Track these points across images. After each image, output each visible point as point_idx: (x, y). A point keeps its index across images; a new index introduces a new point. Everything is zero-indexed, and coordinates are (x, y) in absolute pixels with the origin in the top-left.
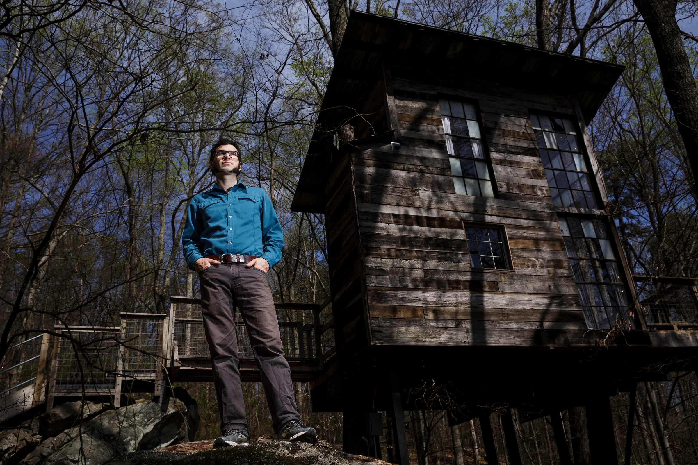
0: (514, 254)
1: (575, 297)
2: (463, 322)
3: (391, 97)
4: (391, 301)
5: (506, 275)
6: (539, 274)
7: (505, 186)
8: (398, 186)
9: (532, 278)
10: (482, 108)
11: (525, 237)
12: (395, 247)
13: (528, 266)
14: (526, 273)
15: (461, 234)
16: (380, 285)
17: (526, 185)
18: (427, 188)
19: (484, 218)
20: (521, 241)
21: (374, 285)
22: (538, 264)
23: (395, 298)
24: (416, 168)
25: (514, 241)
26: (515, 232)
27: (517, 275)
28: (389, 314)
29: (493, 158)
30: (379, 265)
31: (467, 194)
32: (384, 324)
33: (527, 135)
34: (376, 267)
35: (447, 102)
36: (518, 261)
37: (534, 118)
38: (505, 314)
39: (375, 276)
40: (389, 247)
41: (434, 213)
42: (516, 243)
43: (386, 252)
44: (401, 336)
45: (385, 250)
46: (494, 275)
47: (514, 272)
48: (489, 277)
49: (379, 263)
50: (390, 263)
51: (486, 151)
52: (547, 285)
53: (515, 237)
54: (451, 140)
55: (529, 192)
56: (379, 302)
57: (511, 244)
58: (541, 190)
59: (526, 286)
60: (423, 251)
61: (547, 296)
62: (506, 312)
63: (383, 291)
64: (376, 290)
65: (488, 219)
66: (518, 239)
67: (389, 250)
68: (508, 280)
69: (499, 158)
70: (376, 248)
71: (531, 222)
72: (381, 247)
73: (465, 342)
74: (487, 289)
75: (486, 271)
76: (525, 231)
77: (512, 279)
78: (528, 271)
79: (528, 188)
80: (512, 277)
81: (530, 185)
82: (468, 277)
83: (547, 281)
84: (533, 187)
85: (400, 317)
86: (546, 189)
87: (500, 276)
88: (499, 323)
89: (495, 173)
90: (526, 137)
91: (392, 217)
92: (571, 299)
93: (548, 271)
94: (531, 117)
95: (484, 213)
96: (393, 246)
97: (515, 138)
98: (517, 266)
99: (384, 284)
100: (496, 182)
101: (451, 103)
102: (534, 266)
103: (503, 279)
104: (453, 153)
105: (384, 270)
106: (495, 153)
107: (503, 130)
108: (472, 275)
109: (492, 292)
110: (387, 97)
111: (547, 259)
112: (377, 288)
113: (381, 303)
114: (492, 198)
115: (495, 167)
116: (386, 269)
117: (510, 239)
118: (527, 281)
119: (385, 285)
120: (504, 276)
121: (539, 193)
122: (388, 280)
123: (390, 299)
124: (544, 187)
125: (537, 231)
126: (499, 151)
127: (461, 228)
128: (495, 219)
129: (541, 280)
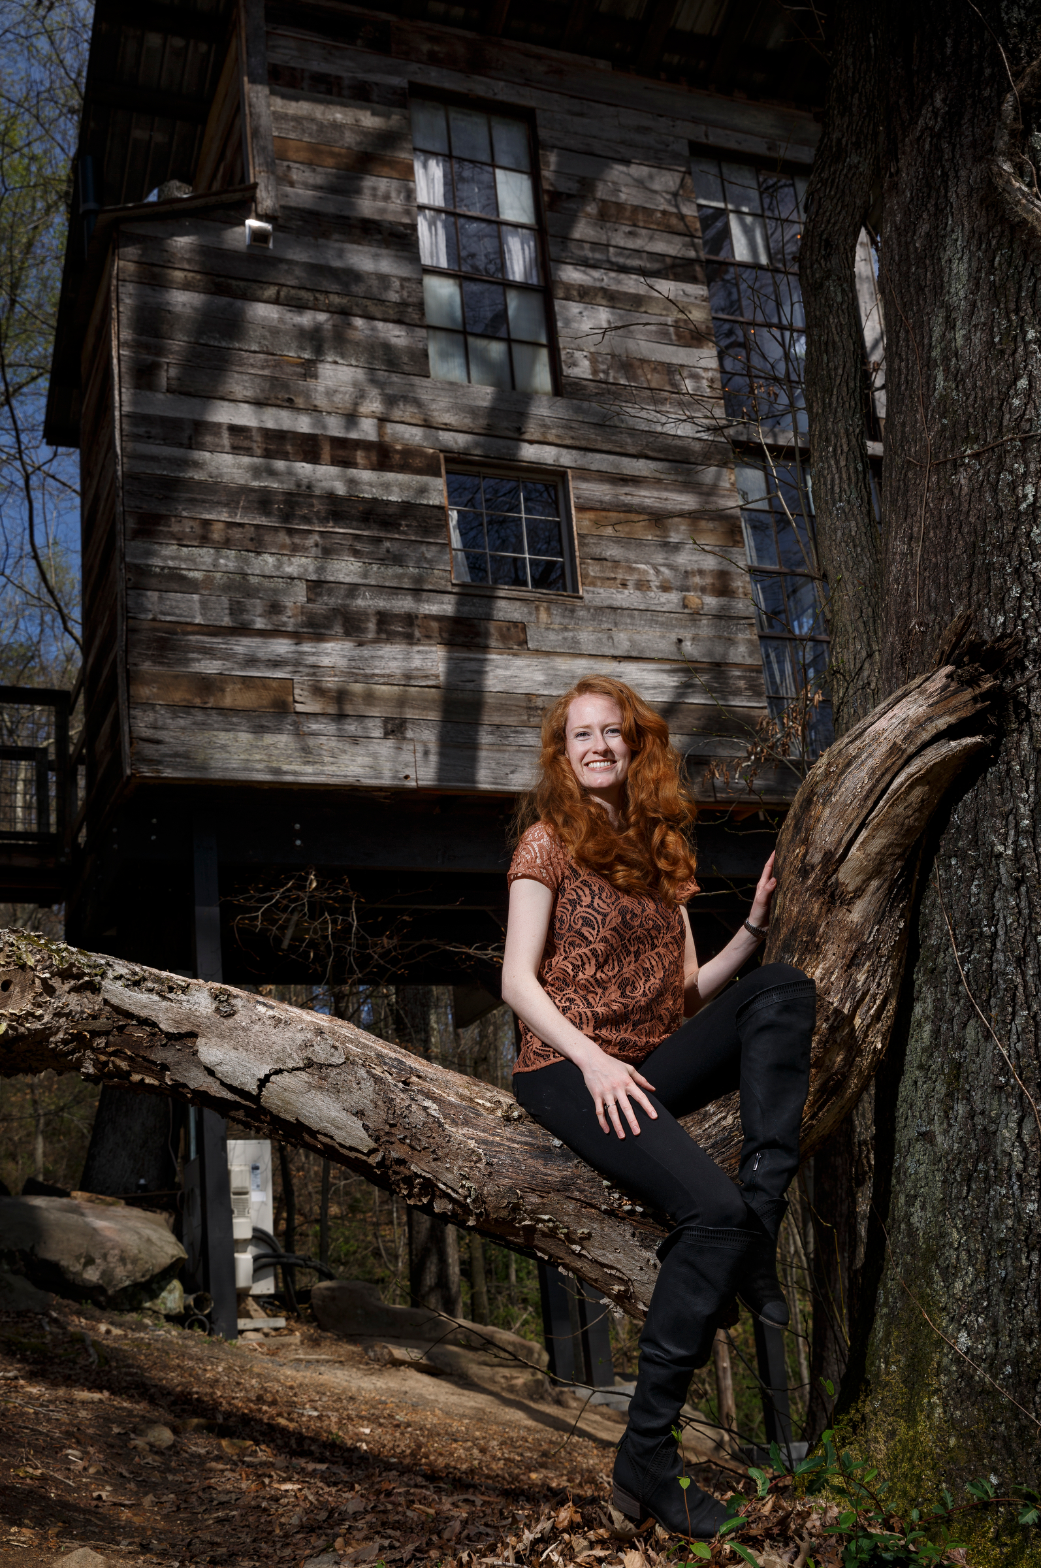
0: (587, 550)
1: (752, 671)
2: (409, 725)
3: (259, 87)
4: (199, 660)
5: (553, 606)
6: (653, 608)
7: (587, 363)
8: (254, 347)
9: (632, 617)
10: (543, 133)
11: (625, 505)
12: (224, 517)
13: (624, 585)
14: (616, 604)
15: (437, 491)
16: (169, 618)
17: (649, 362)
18: (343, 357)
19: (518, 448)
20: (613, 515)
21: (150, 616)
22: (655, 583)
23: (209, 653)
24: (316, 299)
25: (591, 515)
26: (600, 491)
27: (588, 609)
28: (188, 697)
29: (562, 282)
30: (171, 563)
31: (469, 381)
32: (169, 721)
33: (674, 221)
34: (163, 568)
35: (441, 113)
36: (593, 570)
37: (708, 170)
38: (537, 708)
39: (156, 594)
40: (208, 517)
41: (367, 429)
42: (597, 524)
43: (198, 530)
44: (218, 756)
45: (195, 524)
46: (518, 603)
47: (581, 598)
48: (507, 609)
49: (173, 558)
50: (208, 560)
51: (544, 262)
52: (674, 637)
53: (598, 505)
54: (439, 225)
55: (655, 380)
56: (162, 663)
57: (579, 523)
58: (695, 377)
59: (611, 638)
60: (310, 532)
61: (667, 667)
62: (539, 703)
63: (176, 633)
64: (155, 630)
65: (529, 452)
66: (604, 510)
67: (206, 523)
68: (558, 619)
69: (579, 282)
70: (167, 517)
71: (652, 465)
72: (185, 514)
73: (407, 777)
74: (493, 643)
75: (501, 593)
76: (627, 490)
77: (572, 618)
78: (627, 597)
79: (654, 370)
80: (573, 611)
81: (662, 364)
82: (444, 606)
83: (674, 626)
84: (670, 370)
85: (222, 705)
86: (710, 374)
87: (537, 608)
88: (516, 732)
89: (560, 324)
90: (669, 227)
91: (225, 434)
92: (739, 677)
93: (684, 598)
94: (695, 168)
95: (518, 435)
96: (220, 513)
97: (635, 225)
98: (593, 584)
99: (181, 616)
100: (559, 350)
101: (452, 115)
102: (643, 585)
103: (543, 616)
104: (443, 263)
105: (184, 578)
106: (570, 267)
107: (603, 201)
108: (459, 604)
109: (507, 650)
110: (247, 86)
111: (683, 569)
112: (157, 625)
113: (169, 665)
114: (546, 394)
115: (564, 307)
116: (191, 574)
117: (581, 509)
118: (616, 624)
119: (182, 619)
120: (548, 609)
121: (689, 385)
122: (197, 606)
123: (195, 655)
124: (706, 369)
125: (666, 490)
126: (585, 264)
127: (437, 474)
128: (546, 455)
129: (657, 622)
